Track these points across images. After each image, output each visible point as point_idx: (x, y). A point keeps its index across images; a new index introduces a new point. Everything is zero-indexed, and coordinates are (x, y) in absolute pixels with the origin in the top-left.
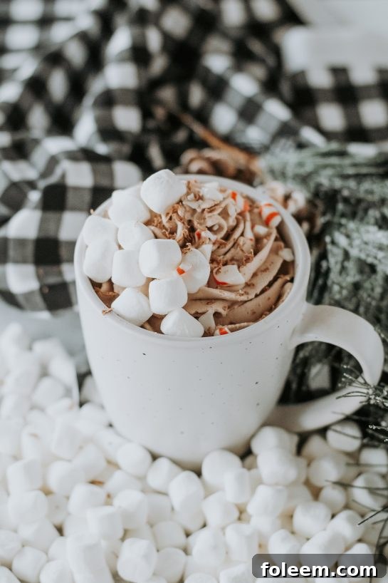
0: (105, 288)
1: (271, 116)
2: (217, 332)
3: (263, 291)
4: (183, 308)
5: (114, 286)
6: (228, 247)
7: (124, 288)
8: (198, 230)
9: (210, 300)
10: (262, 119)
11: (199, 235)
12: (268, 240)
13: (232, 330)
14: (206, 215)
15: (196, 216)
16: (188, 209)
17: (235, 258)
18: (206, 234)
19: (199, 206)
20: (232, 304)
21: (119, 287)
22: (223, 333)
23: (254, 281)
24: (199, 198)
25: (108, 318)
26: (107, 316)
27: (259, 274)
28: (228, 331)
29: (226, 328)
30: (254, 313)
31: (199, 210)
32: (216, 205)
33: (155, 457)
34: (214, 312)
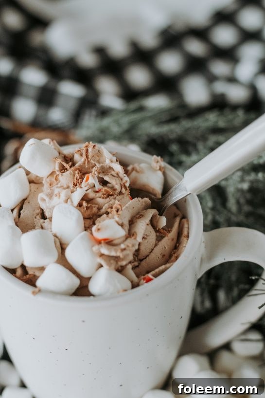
0: (19, 272)
1: (68, 97)
2: (142, 281)
5: (27, 268)
7: (42, 269)
10: (61, 101)
13: (156, 276)
21: (32, 268)
22: (149, 280)
25: (40, 298)
26: (38, 295)
28: (151, 277)
29: (150, 275)
30: (164, 256)
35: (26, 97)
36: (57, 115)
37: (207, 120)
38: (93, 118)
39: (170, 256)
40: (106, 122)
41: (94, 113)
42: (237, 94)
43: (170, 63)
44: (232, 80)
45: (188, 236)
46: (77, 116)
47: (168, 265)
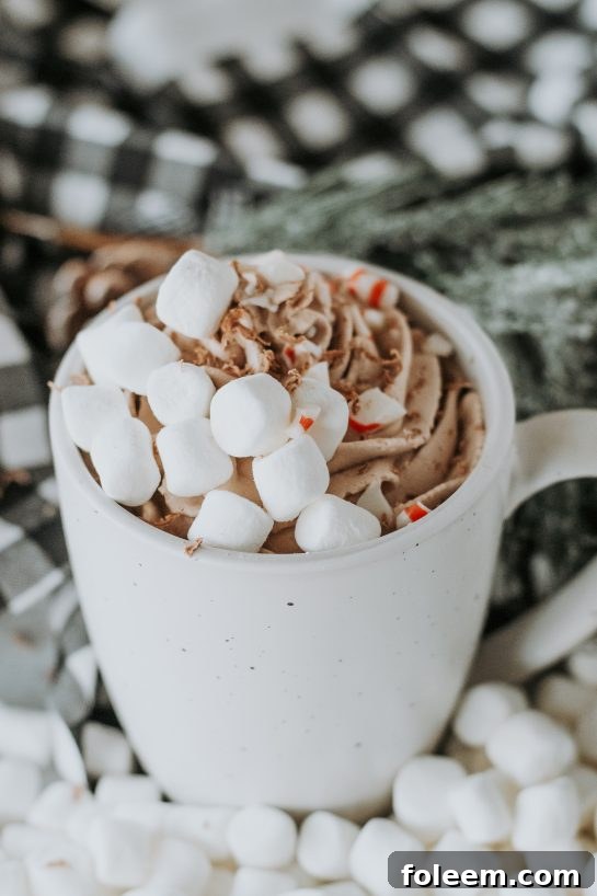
0: (149, 511)
2: (404, 517)
3: (437, 421)
4: (328, 492)
6: (346, 360)
7: (197, 501)
8: (287, 345)
9: (363, 464)
11: (291, 354)
12: (400, 329)
13: (433, 504)
14: (289, 312)
15: (270, 320)
16: (253, 312)
17: (362, 378)
18: (303, 348)
19: (271, 302)
20: (398, 460)
22: (417, 515)
23: (415, 407)
24: (263, 286)
25: (201, 559)
26: (198, 555)
27: (415, 393)
28: (424, 508)
29: (419, 502)
31: (273, 309)
32: (301, 289)
33: (299, 819)
34: (380, 482)
35: (84, 170)
36: (155, 207)
37: (491, 200)
38: (237, 210)
39: (450, 466)
40: (270, 215)
41: (238, 197)
42: (540, 147)
43: (382, 86)
44: (522, 117)
45: (483, 427)
46: (202, 205)
47: (451, 483)
